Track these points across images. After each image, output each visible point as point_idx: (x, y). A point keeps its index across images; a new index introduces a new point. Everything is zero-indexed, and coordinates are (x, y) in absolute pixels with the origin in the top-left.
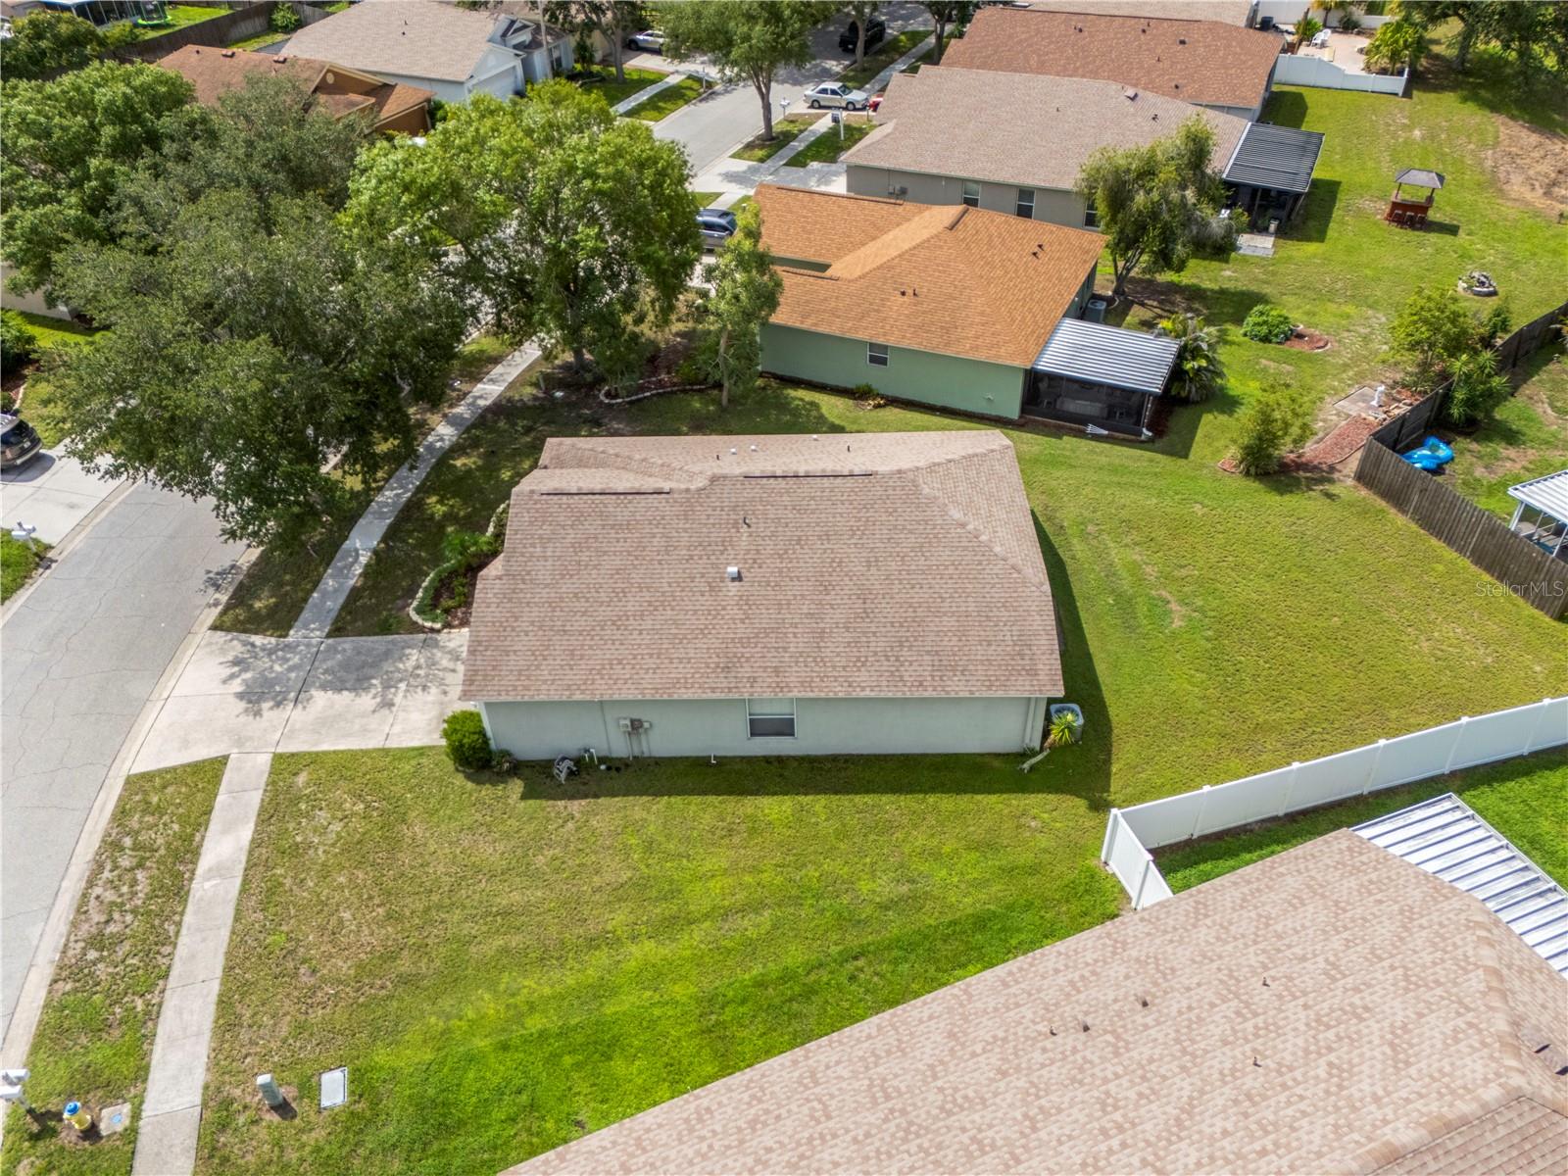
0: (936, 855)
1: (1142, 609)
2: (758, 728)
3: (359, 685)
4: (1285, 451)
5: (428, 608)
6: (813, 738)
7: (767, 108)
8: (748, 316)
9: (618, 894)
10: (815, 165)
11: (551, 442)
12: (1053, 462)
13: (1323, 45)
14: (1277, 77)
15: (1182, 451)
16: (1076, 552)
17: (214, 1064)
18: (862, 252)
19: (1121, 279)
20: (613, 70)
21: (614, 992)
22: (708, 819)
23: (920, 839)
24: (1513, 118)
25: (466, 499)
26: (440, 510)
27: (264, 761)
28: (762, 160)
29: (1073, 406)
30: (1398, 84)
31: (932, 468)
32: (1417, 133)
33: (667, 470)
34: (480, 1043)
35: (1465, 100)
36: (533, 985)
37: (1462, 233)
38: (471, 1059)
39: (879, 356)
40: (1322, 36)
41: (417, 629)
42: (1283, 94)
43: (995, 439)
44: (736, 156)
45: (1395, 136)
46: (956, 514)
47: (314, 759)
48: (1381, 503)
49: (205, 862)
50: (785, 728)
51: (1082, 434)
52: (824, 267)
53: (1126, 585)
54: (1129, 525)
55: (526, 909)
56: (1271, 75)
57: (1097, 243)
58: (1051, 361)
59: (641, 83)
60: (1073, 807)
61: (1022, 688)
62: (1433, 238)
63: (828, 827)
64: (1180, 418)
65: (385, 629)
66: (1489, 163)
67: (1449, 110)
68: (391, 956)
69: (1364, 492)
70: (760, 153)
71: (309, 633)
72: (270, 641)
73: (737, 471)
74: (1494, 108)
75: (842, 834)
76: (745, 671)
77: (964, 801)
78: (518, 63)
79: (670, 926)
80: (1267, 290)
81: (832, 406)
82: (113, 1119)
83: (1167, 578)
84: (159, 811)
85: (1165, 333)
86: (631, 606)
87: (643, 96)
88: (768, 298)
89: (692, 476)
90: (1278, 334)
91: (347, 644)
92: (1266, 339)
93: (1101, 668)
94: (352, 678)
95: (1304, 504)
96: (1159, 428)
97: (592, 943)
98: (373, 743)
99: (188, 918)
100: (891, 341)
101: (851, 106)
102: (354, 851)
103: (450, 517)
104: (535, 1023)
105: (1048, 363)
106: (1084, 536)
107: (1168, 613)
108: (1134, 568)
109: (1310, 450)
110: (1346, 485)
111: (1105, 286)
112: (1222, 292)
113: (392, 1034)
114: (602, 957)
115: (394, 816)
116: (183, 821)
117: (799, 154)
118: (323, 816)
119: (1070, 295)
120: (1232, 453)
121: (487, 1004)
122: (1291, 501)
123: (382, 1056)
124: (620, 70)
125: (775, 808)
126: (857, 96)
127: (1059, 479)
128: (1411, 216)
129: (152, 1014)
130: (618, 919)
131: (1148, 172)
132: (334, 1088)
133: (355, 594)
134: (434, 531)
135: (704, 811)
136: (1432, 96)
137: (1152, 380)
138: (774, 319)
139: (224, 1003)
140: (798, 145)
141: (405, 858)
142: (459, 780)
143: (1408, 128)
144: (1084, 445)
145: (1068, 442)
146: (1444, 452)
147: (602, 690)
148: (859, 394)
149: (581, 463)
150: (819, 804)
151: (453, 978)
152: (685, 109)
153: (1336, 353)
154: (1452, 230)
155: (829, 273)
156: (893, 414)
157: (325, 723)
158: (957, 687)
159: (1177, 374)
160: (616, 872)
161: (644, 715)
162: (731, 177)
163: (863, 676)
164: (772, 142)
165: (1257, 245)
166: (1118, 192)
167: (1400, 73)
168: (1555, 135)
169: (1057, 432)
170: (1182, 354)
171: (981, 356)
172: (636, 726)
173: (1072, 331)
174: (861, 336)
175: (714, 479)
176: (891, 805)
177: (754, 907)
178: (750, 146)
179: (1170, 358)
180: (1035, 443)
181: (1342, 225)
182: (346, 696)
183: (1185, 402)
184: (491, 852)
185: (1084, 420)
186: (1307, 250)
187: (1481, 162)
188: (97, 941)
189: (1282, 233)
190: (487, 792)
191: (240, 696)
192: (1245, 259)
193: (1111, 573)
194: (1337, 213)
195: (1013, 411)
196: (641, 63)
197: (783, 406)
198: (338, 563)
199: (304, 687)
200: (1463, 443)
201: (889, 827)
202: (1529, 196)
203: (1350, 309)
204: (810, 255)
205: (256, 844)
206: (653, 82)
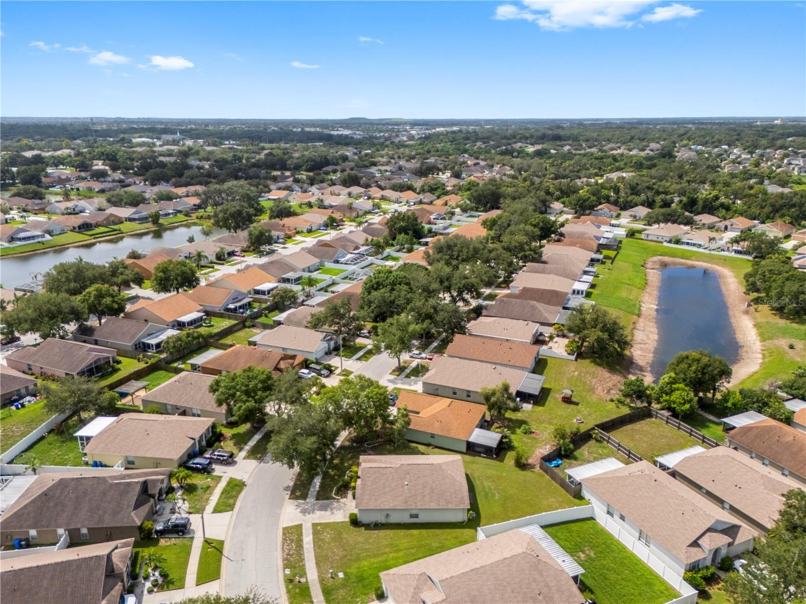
0: (447, 539)
1: (490, 495)
2: (412, 516)
3: (326, 510)
4: (523, 461)
5: (337, 494)
6: (423, 518)
7: (399, 361)
8: (403, 427)
9: (387, 546)
10: (412, 378)
11: (361, 457)
12: (474, 463)
13: (556, 342)
14: (540, 353)
15: (502, 461)
16: (477, 484)
17: (318, 572)
18: (428, 409)
19: (491, 416)
20: (352, 343)
21: (388, 561)
22: (402, 533)
23: (443, 537)
24: (604, 368)
25: (338, 470)
26: (332, 473)
27: (310, 525)
28: (398, 376)
29: (478, 449)
30: (573, 357)
31: (445, 463)
32: (576, 373)
33: (391, 463)
34: (366, 568)
35: (592, 362)
36: (373, 560)
37: (580, 405)
38: (364, 571)
39: (433, 436)
40: (556, 339)
41: (334, 499)
42: (542, 359)
43: (458, 457)
44: (391, 374)
45: (570, 374)
46: (449, 472)
47: (320, 524)
48: (544, 473)
49: (305, 542)
50: (416, 516)
51: (480, 456)
52: (418, 413)
53: (487, 490)
54: (489, 477)
55: (369, 549)
56: (538, 352)
57: (484, 408)
58: (472, 439)
59: (360, 348)
60: (473, 531)
61: (462, 507)
62: (572, 406)
63: (426, 535)
64: (502, 454)
65: (327, 498)
66: (593, 383)
67: (586, 365)
68: (346, 556)
69: (541, 471)
70: (397, 373)
71: (311, 500)
72: (303, 501)
73: (406, 463)
74: (599, 365)
75: (428, 536)
76: (409, 503)
77: (452, 530)
78: (327, 345)
79: (397, 551)
80: (528, 420)
81: (421, 448)
82: (303, 580)
83: (496, 488)
84: (292, 533)
85: (498, 432)
86: (387, 490)
87: (361, 353)
88: (408, 423)
89: (397, 464)
90: (528, 432)
91: (320, 502)
92: (525, 433)
93: (480, 506)
94: (324, 508)
95: (527, 473)
96: (498, 455)
97: (383, 554)
98: (332, 521)
99: (305, 551)
100: (436, 433)
101: (422, 358)
102: (334, 539)
103: (335, 475)
104: (375, 565)
105: (471, 440)
106: (479, 479)
107: (495, 496)
108: (489, 487)
109: (530, 461)
110: (537, 469)
111: (488, 418)
112: (517, 420)
113: (350, 567)
114: (385, 556)
115: (340, 534)
116: (297, 535)
117: (409, 374)
118: (325, 534)
119: (477, 422)
120: (513, 462)
121: (365, 563)
122: (524, 473)
123: (348, 570)
124: (354, 343)
125: (415, 532)
126: (423, 355)
127: (475, 466)
128: (567, 400)
129: (304, 565)
130: (387, 550)
131: (494, 394)
132: (341, 575)
133: (319, 492)
134: (332, 478)
135: (402, 532)
136: (583, 361)
137: (494, 444)
138: (410, 427)
139: (317, 563)
140: (408, 371)
141: (344, 541)
142: (352, 527)
143: (574, 372)
144: (480, 459)
145: (477, 458)
146: (560, 462)
147: (382, 507)
148: (428, 445)
149: (370, 461)
150: (424, 531)
151: (359, 559)
152: (374, 357)
153: (541, 437)
154: (577, 404)
155: (420, 415)
156: (436, 450)
157: (319, 518)
158: (450, 506)
159: (501, 442)
160: (385, 542)
161: (389, 512)
162: (390, 381)
163: (432, 504)
164: (400, 370)
165: (527, 407)
166: (487, 398)
167: (573, 355)
168: (615, 373)
169: (474, 456)
170: (502, 438)
171: (457, 437)
172: (388, 515)
173: (477, 431)
174: (428, 431)
175: (402, 465)
176: (438, 531)
177: (412, 548)
178: (394, 371)
179: (499, 439)
180: (468, 458)
181: (550, 402)
182: (323, 512)
183: (505, 449)
184: (360, 539)
185: (480, 453)
186: (540, 409)
187: (591, 382)
188: (288, 554)
189: (534, 404)
190: (357, 529)
191: (301, 512)
192: (524, 411)
193: (484, 487)
194: (549, 398)
195: (464, 450)
196: (360, 341)
197: (409, 447)
198: (313, 485)
199: (313, 510)
200: (565, 460)
201: (438, 535)
202: (601, 394)
203: (547, 426)
204: (415, 410)
205: (314, 539)
206: (364, 348)
